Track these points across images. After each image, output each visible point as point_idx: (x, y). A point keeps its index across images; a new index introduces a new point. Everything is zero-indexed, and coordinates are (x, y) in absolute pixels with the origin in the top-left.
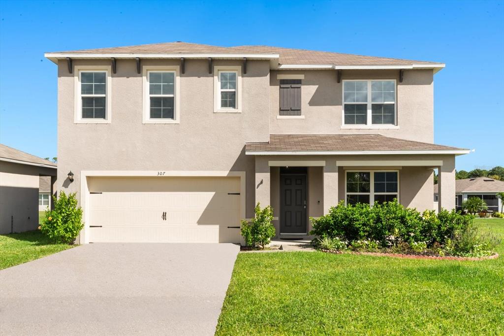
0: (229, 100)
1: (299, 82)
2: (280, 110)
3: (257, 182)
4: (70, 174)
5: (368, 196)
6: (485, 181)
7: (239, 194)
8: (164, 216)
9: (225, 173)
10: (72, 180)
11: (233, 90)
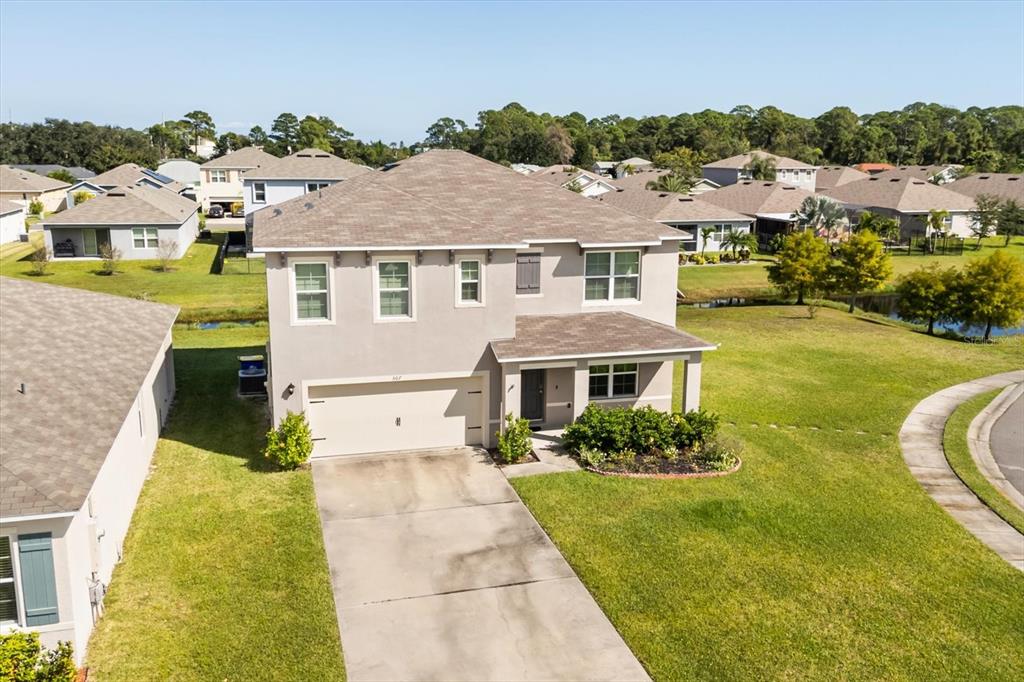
0: (471, 291)
1: (538, 254)
2: (517, 288)
3: (508, 386)
4: (291, 386)
5: (607, 377)
6: (681, 200)
7: (480, 392)
8: (398, 421)
9: (468, 374)
10: (291, 393)
11: (476, 281)
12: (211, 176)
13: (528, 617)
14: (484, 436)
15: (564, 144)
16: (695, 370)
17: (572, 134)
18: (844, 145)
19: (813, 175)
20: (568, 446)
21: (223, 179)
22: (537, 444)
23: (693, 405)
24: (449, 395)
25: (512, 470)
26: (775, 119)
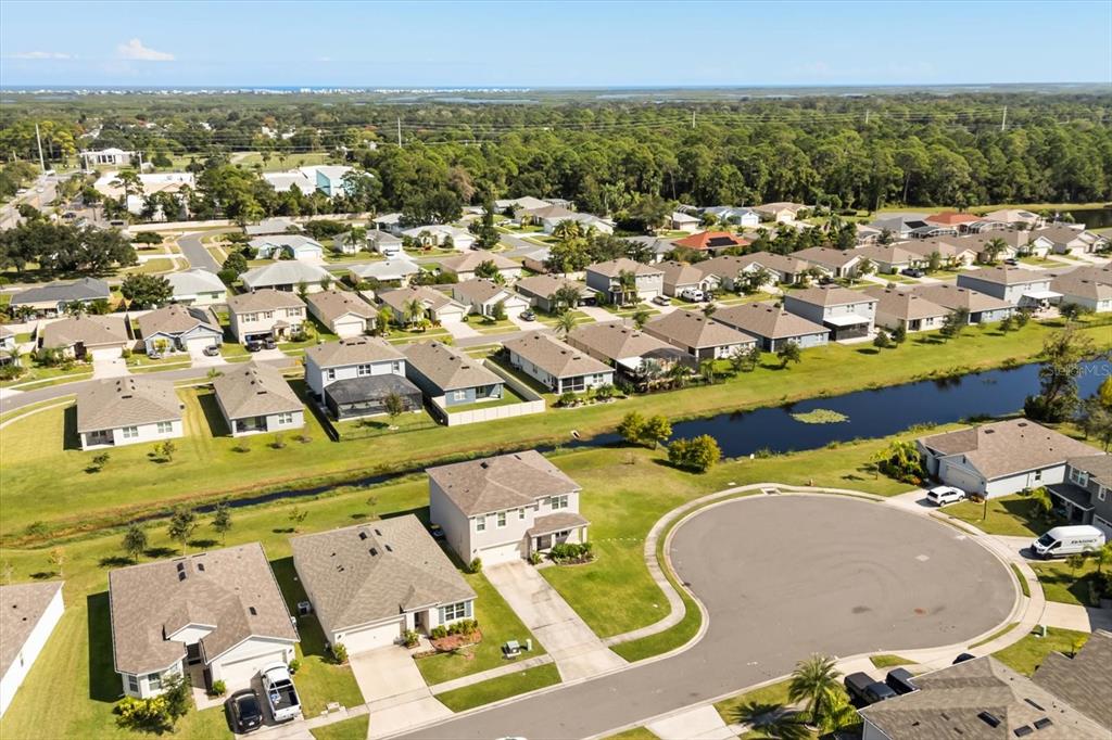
0: (522, 518)
2: (534, 512)
3: (533, 542)
4: (476, 548)
6: (574, 359)
7: (524, 544)
9: (521, 539)
10: (476, 550)
11: (523, 514)
12: (245, 318)
13: (552, 606)
14: (526, 555)
15: (466, 184)
16: (585, 530)
17: (472, 173)
18: (701, 182)
19: (661, 277)
20: (550, 556)
21: (254, 319)
22: (542, 556)
23: (585, 541)
24: (515, 545)
25: (537, 566)
26: (645, 158)
